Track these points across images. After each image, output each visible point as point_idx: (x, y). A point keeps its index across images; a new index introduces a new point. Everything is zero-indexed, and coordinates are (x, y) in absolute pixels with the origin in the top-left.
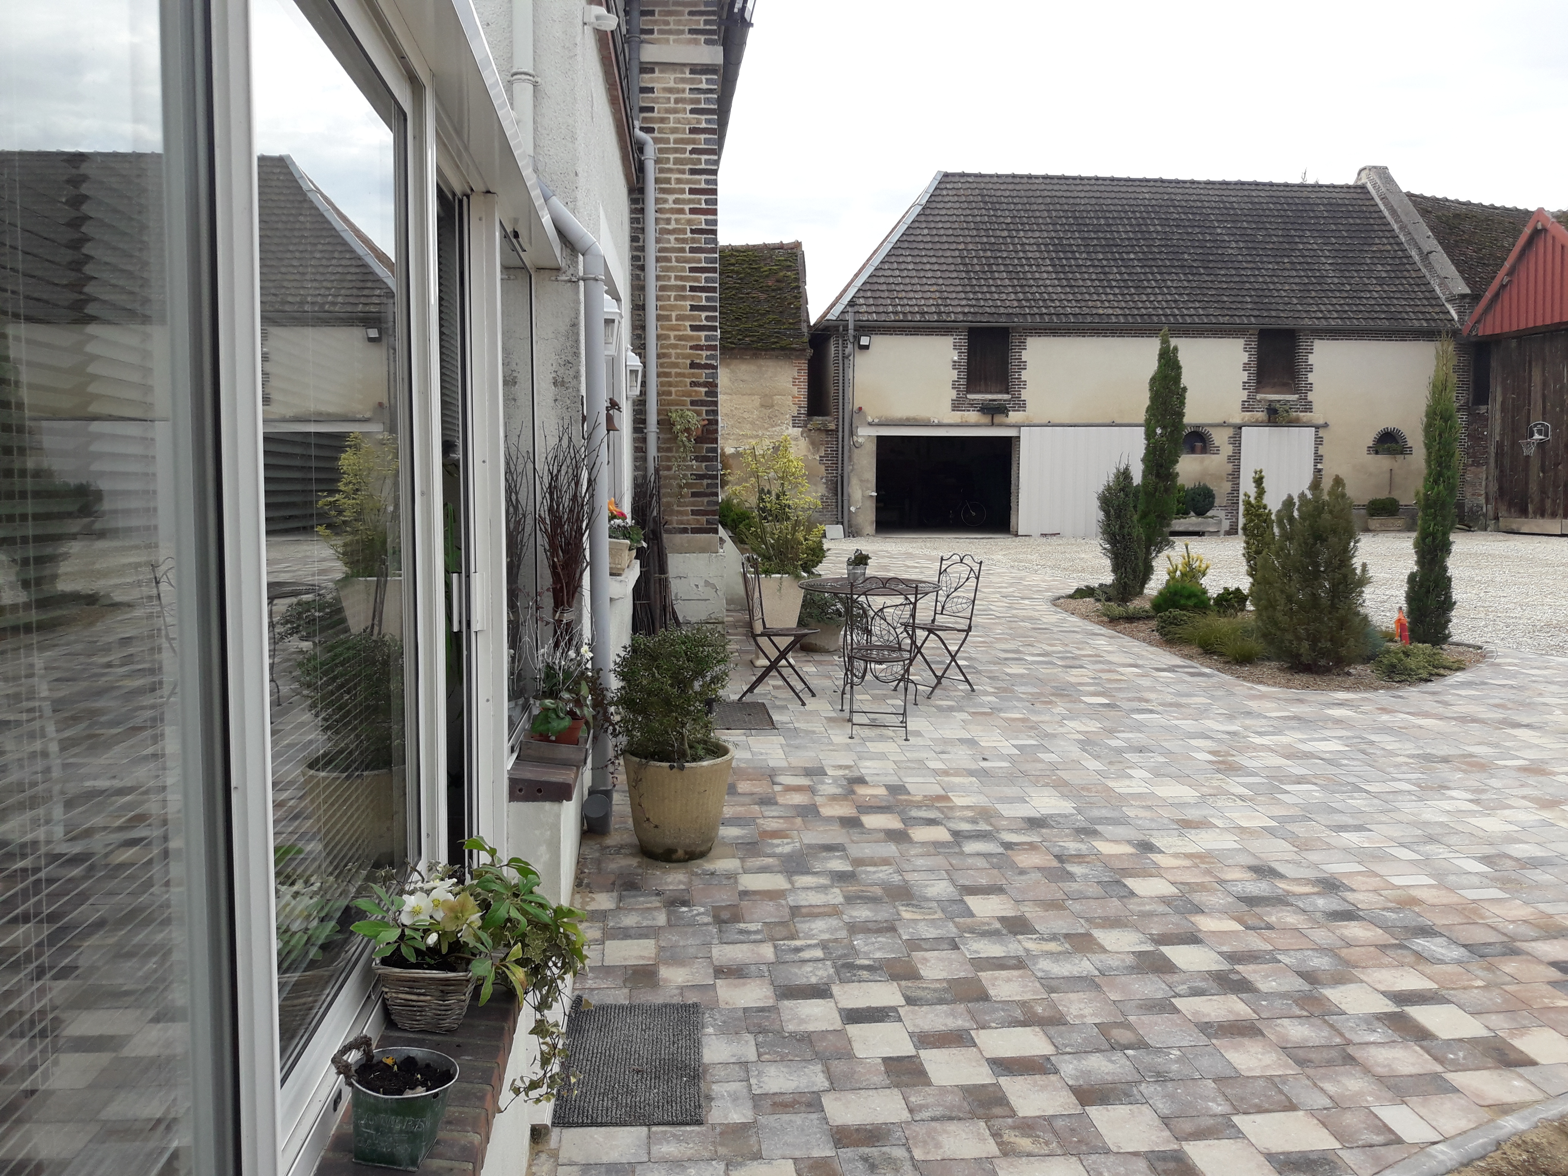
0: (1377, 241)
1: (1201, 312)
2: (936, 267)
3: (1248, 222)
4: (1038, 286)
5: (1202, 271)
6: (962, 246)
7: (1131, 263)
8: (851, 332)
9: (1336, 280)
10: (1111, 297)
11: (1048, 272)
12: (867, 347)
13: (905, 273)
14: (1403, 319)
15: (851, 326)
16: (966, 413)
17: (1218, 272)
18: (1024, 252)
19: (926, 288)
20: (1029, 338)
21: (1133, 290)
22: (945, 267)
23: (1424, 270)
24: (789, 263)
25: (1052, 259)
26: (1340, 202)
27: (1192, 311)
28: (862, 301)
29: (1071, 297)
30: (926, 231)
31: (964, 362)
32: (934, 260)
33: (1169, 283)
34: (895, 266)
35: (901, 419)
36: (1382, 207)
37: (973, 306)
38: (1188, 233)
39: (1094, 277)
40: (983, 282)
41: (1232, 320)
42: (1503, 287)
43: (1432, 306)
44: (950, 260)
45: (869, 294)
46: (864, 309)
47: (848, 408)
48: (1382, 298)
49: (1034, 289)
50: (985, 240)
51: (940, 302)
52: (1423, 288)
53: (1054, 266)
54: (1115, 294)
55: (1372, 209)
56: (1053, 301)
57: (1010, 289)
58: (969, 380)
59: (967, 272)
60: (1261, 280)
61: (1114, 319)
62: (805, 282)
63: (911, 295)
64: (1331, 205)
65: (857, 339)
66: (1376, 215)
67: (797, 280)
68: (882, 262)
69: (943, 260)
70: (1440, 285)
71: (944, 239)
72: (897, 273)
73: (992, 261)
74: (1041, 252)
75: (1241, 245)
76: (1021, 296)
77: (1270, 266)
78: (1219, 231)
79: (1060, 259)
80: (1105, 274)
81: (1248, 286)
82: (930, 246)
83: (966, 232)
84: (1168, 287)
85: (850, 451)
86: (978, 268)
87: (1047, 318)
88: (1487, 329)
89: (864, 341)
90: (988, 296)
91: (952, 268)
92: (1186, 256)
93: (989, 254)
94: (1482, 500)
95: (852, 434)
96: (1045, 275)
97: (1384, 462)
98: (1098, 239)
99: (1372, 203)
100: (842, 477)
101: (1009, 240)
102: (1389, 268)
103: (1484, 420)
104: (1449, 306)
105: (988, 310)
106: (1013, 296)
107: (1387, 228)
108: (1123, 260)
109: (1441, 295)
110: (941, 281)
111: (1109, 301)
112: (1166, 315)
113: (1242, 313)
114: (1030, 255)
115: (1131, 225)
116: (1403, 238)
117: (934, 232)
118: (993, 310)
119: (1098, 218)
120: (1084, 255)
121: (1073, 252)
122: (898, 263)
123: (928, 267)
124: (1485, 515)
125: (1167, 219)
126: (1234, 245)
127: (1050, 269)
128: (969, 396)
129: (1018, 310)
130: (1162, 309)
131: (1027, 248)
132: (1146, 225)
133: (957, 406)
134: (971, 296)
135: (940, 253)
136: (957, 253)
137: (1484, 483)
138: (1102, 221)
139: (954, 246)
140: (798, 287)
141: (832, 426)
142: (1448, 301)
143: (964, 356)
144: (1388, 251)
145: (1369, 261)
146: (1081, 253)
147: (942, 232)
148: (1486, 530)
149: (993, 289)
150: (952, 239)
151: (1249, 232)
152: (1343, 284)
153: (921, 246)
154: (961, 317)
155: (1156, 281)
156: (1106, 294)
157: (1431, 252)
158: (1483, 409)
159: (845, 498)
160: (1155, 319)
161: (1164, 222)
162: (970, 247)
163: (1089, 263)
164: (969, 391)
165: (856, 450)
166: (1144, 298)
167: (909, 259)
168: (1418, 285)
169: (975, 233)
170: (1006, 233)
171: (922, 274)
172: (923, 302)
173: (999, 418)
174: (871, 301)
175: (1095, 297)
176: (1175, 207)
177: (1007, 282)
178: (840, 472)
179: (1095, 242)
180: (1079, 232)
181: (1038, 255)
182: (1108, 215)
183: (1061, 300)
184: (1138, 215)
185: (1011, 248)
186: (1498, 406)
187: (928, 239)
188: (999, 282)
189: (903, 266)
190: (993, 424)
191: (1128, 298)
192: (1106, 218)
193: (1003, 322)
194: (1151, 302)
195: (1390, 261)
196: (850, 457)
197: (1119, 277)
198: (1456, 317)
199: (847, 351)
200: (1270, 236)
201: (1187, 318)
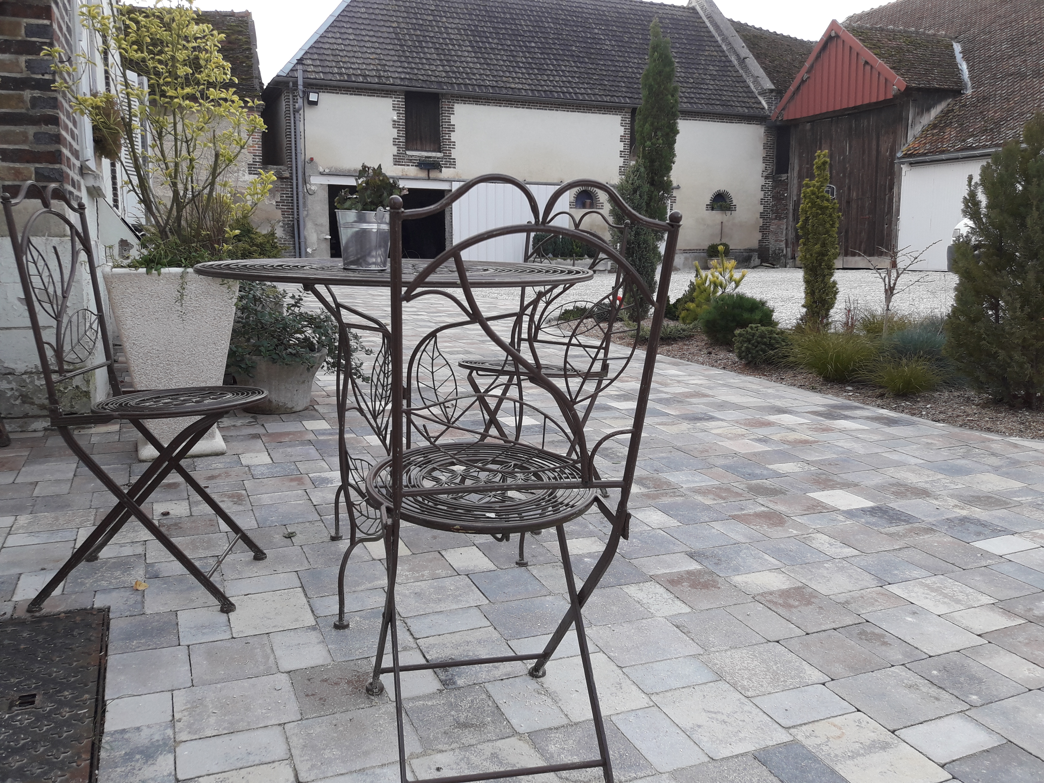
0: (707, 48)
1: (589, 91)
2: (374, 39)
3: (617, 27)
4: (461, 62)
5: (587, 60)
6: (395, 25)
7: (533, 50)
8: (300, 87)
9: (683, 75)
10: (521, 75)
11: (468, 52)
12: (315, 103)
13: (347, 42)
14: (732, 106)
15: (300, 82)
16: (406, 168)
17: (599, 62)
18: (448, 34)
19: (367, 55)
20: (456, 105)
21: (536, 71)
22: (382, 40)
23: (741, 71)
24: (240, 29)
25: (470, 42)
26: (680, 18)
27: (583, 91)
28: (309, 62)
29: (488, 73)
30: (363, 10)
31: (402, 122)
32: (372, 33)
33: (563, 68)
34: (338, 35)
35: (349, 171)
36: (708, 24)
37: (408, 73)
38: (574, 31)
39: (505, 58)
40: (415, 55)
41: (612, 100)
42: (803, 82)
43: (749, 97)
44: (386, 35)
45: (316, 56)
46: (311, 68)
47: (301, 158)
48: (716, 90)
49: (458, 64)
50: (414, 21)
51: (379, 67)
52: (742, 85)
53: (473, 47)
54: (522, 73)
55: (702, 25)
56: (474, 74)
57: (439, 62)
58: (407, 138)
59: (401, 45)
60: (630, 70)
61: (524, 93)
62: (256, 45)
63: (354, 60)
64: (674, 19)
65: (306, 95)
66: (704, 30)
67: (248, 43)
68: (325, 31)
69: (380, 34)
70: (753, 83)
71: (380, 17)
72: (340, 41)
73: (421, 38)
74: (461, 35)
75: (613, 43)
76: (448, 68)
77: (636, 61)
78: (596, 31)
79: (477, 42)
80: (513, 56)
81: (621, 74)
82: (368, 22)
83: (399, 14)
84: (563, 71)
85: (304, 197)
86: (410, 43)
87: (470, 88)
88: (789, 115)
89: (313, 97)
90: (420, 66)
91: (388, 41)
92: (574, 48)
93: (419, 33)
94: (783, 245)
95: (305, 182)
96: (466, 54)
97: (717, 216)
98: (506, 29)
99: (701, 20)
100: (298, 221)
101: (434, 23)
102: (717, 68)
103: (785, 185)
104: (761, 98)
105: (421, 77)
106: (441, 68)
107: (713, 40)
108: (526, 47)
109: (754, 90)
110: (379, 51)
111: (519, 78)
112: (563, 93)
113: (620, 94)
114: (452, 36)
115: (530, 21)
116: (724, 48)
117: (371, 11)
118: (426, 78)
119: (504, 13)
120: (496, 41)
121: (487, 37)
122: (341, 33)
123: (367, 38)
124: (785, 256)
125: (557, 19)
126: (608, 43)
127: (470, 49)
128: (408, 153)
129: (446, 80)
130: (560, 87)
131: (450, 31)
132: (542, 22)
133: (397, 161)
134: (406, 65)
135: (377, 28)
136: (392, 30)
137: (784, 232)
138: (508, 16)
139: (388, 24)
140: (249, 49)
141: (287, 174)
142: (760, 94)
143: (403, 117)
144: (715, 56)
145: (703, 62)
146: (493, 39)
147: (377, 11)
148: (786, 267)
149: (424, 61)
150: (387, 18)
151: (618, 33)
152: (688, 78)
153: (360, 21)
154: (398, 82)
155: (553, 65)
156: (516, 73)
157: (746, 58)
158: (784, 177)
159: (302, 239)
160: (556, 95)
161: (555, 21)
162: (403, 25)
163: (500, 47)
164: (407, 149)
165: (309, 197)
166: (546, 78)
167: (350, 31)
168: (738, 82)
169: (406, 15)
170: (431, 18)
171: (362, 44)
172: (364, 66)
173: (433, 174)
174: (318, 63)
175: (508, 74)
176: (562, 10)
177: (435, 56)
178: (296, 216)
179: (504, 31)
180: (490, 22)
181: (459, 37)
182: (512, 11)
183: (480, 75)
184: (535, 13)
185: (437, 29)
186: (796, 174)
187: (366, 16)
188: (429, 56)
189: (345, 36)
190: (429, 179)
191: (533, 77)
192: (511, 14)
193: (434, 89)
194: (551, 81)
195: (718, 64)
196: (304, 203)
197: (524, 60)
198: (766, 106)
199: (297, 106)
200: (633, 38)
201: (579, 95)
